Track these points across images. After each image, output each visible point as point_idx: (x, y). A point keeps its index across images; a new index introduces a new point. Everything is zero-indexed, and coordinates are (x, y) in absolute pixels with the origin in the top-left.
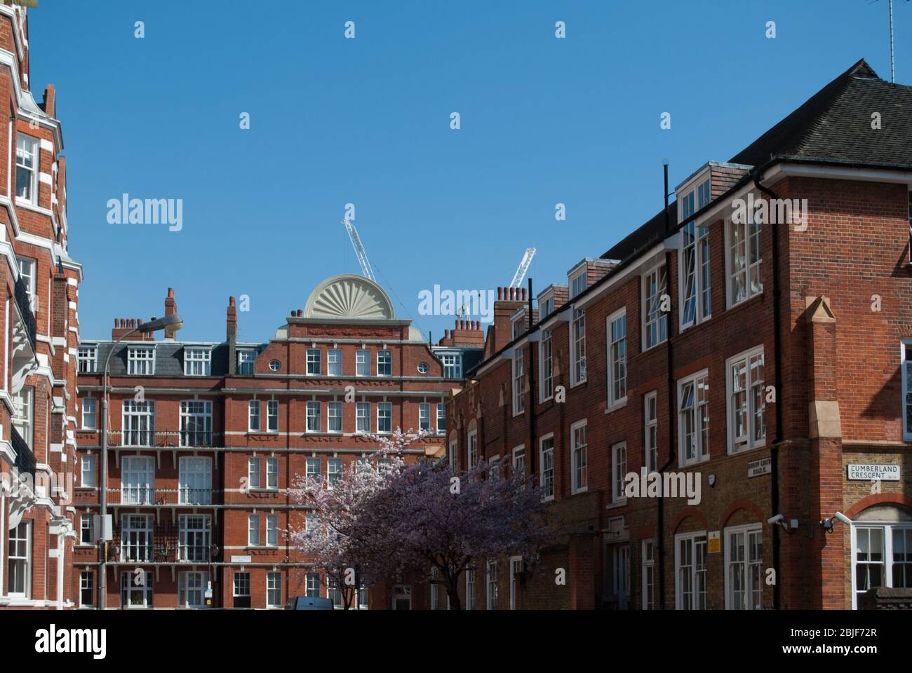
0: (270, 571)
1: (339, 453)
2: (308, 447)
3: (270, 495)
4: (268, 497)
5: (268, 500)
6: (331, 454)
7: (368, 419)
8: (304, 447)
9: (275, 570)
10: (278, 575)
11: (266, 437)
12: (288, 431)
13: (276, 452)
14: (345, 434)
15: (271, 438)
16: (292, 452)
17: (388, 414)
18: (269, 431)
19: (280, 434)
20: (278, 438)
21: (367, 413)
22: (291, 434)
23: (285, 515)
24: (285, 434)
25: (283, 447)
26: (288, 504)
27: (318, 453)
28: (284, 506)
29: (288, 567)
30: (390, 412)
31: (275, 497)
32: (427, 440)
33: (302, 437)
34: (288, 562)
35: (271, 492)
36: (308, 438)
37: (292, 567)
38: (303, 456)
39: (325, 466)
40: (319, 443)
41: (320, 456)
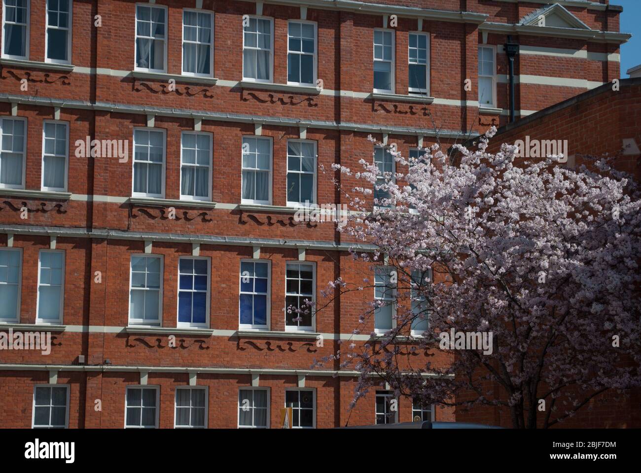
0: (42, 384)
1: (205, 122)
2: (138, 104)
3: (50, 206)
4: (44, 211)
5: (44, 218)
6: (189, 122)
7: (266, 54)
8: (129, 103)
9: (54, 380)
10: (60, 394)
11: (42, 74)
12: (94, 65)
13: (64, 110)
14: (220, 83)
15: (53, 77)
16: (103, 112)
17: (308, 46)
18: (48, 61)
19: (76, 69)
20: (71, 80)
21: (265, 42)
22: (100, 71)
23: (82, 252)
24: (87, 70)
25: (81, 100)
26: (90, 227)
27: (159, 119)
28: (82, 232)
29: (86, 374)
30: (312, 43)
31: (59, 212)
32: (390, 107)
33: (125, 80)
34: (86, 363)
35: (51, 200)
36: (138, 85)
37: (94, 374)
38: (127, 122)
39: (173, 149)
40: (162, 96)
41: (166, 125)
